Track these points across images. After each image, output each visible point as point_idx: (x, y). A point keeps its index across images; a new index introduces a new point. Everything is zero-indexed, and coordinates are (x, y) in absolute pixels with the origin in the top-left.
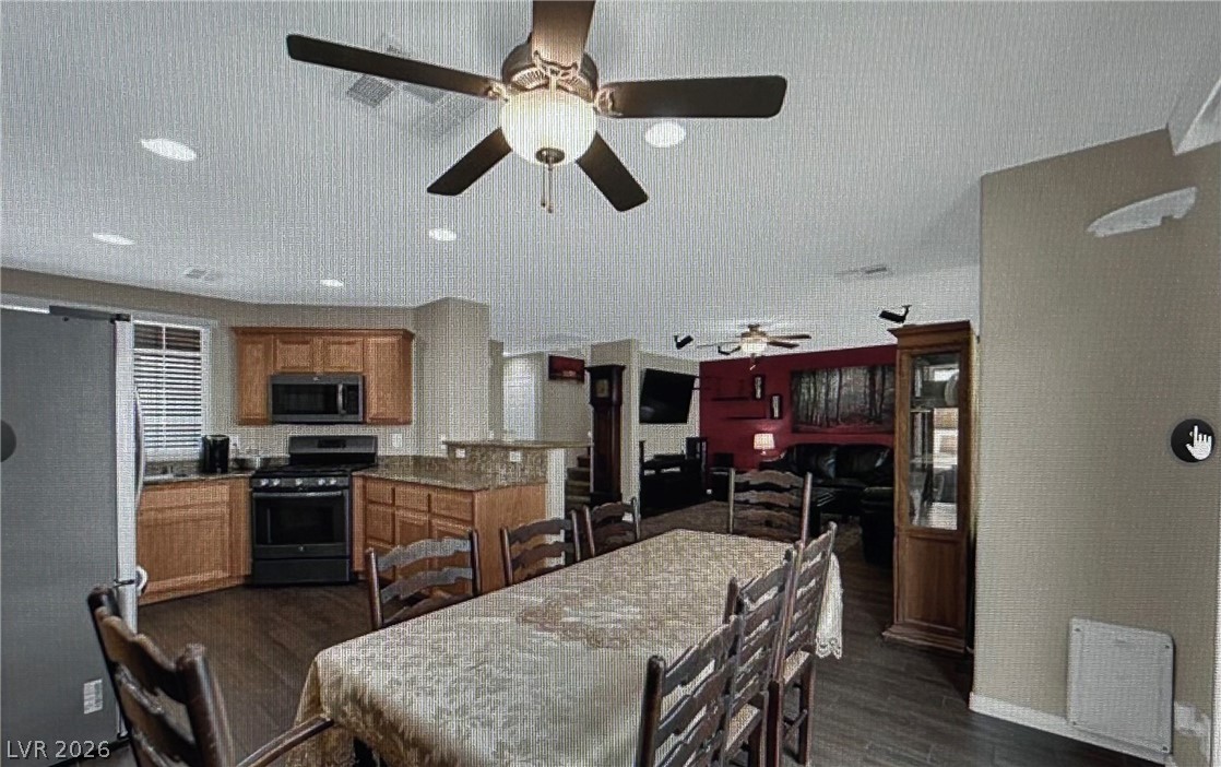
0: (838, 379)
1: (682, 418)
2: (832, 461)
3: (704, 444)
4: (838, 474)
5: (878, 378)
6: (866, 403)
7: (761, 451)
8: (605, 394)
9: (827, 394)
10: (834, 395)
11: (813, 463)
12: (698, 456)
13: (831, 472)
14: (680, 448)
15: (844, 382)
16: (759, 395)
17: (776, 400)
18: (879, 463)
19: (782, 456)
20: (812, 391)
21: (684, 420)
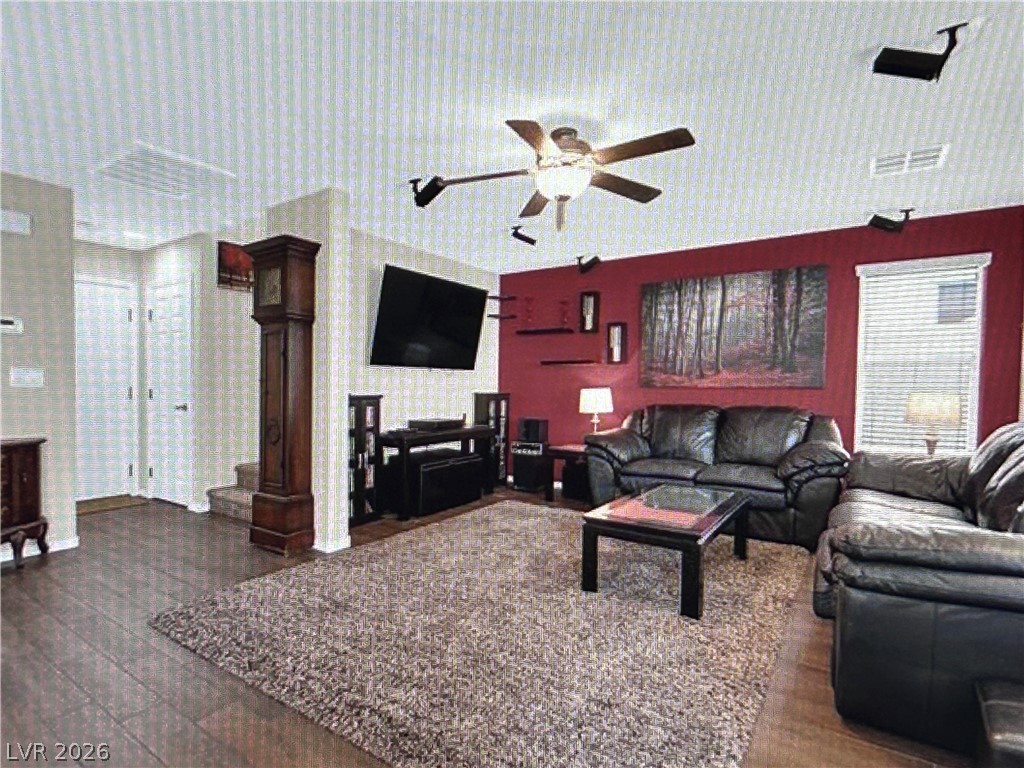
0: (719, 294)
1: (464, 359)
2: (708, 434)
3: (503, 404)
4: (718, 460)
5: (790, 293)
6: (767, 335)
7: (591, 416)
8: (276, 300)
9: (700, 322)
10: (711, 323)
11: (677, 436)
12: (492, 423)
13: (707, 455)
14: (463, 411)
15: (729, 299)
16: (589, 326)
17: (616, 332)
18: (792, 440)
19: (625, 425)
20: (675, 318)
21: (468, 364)
